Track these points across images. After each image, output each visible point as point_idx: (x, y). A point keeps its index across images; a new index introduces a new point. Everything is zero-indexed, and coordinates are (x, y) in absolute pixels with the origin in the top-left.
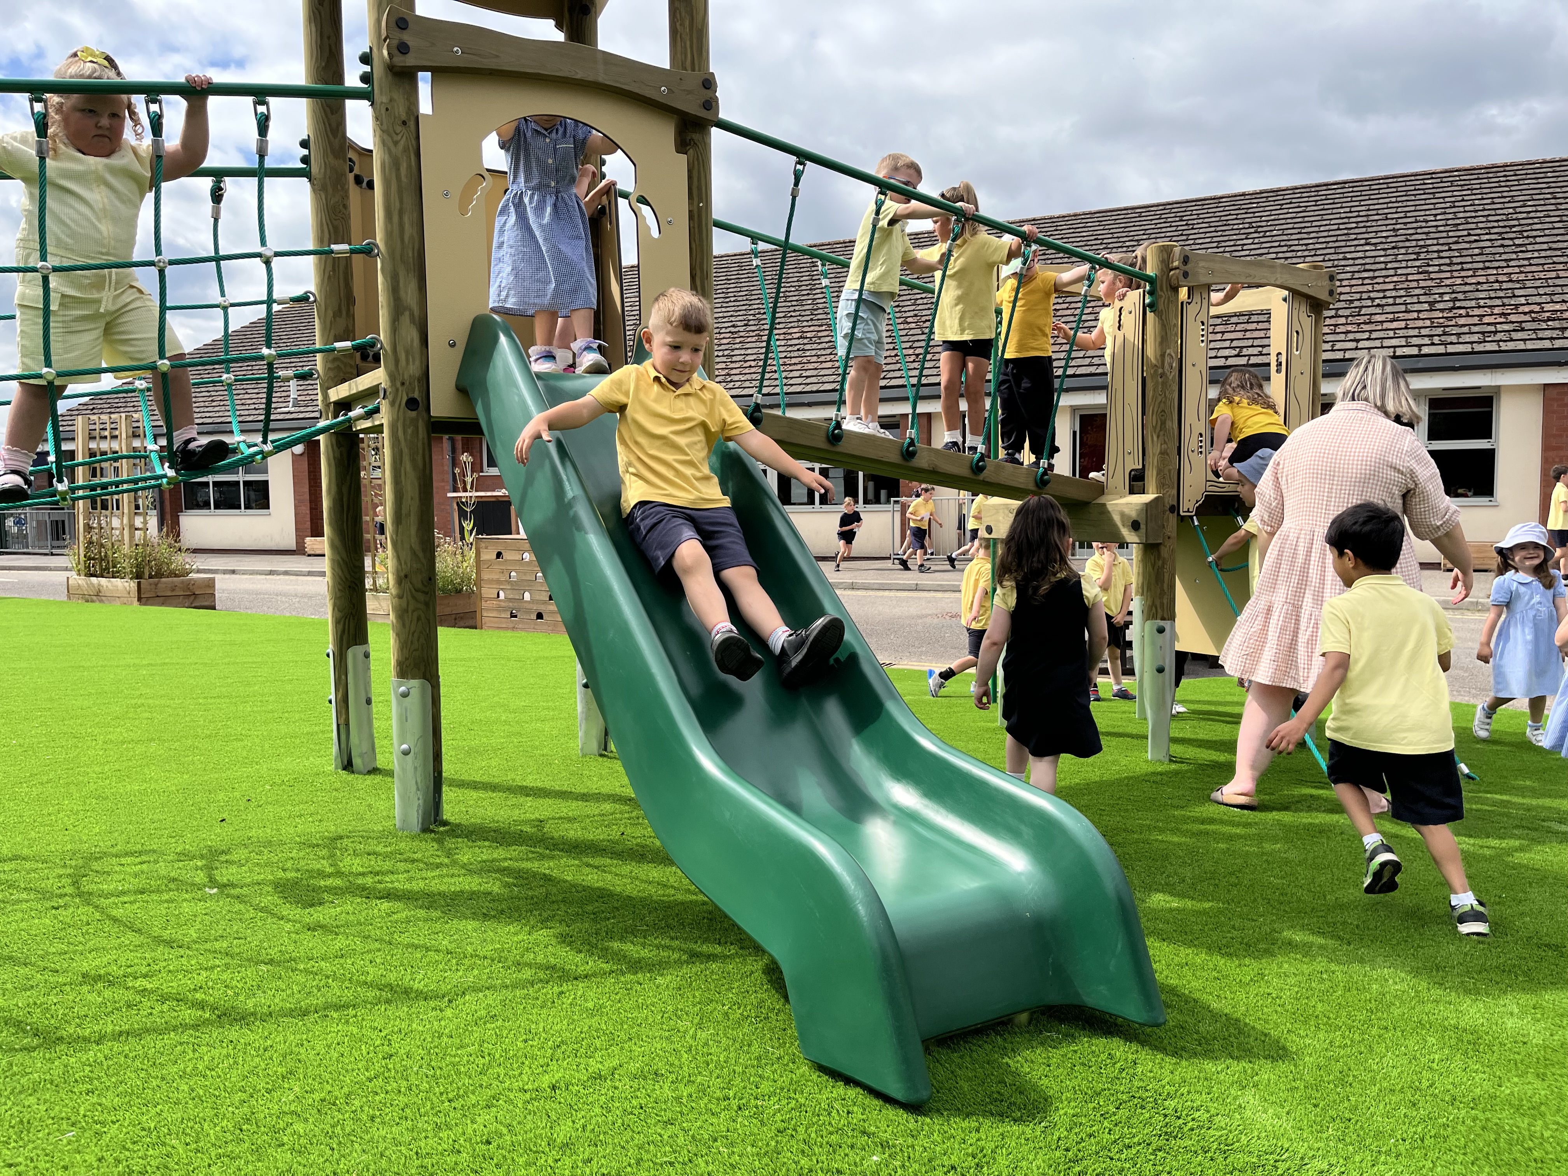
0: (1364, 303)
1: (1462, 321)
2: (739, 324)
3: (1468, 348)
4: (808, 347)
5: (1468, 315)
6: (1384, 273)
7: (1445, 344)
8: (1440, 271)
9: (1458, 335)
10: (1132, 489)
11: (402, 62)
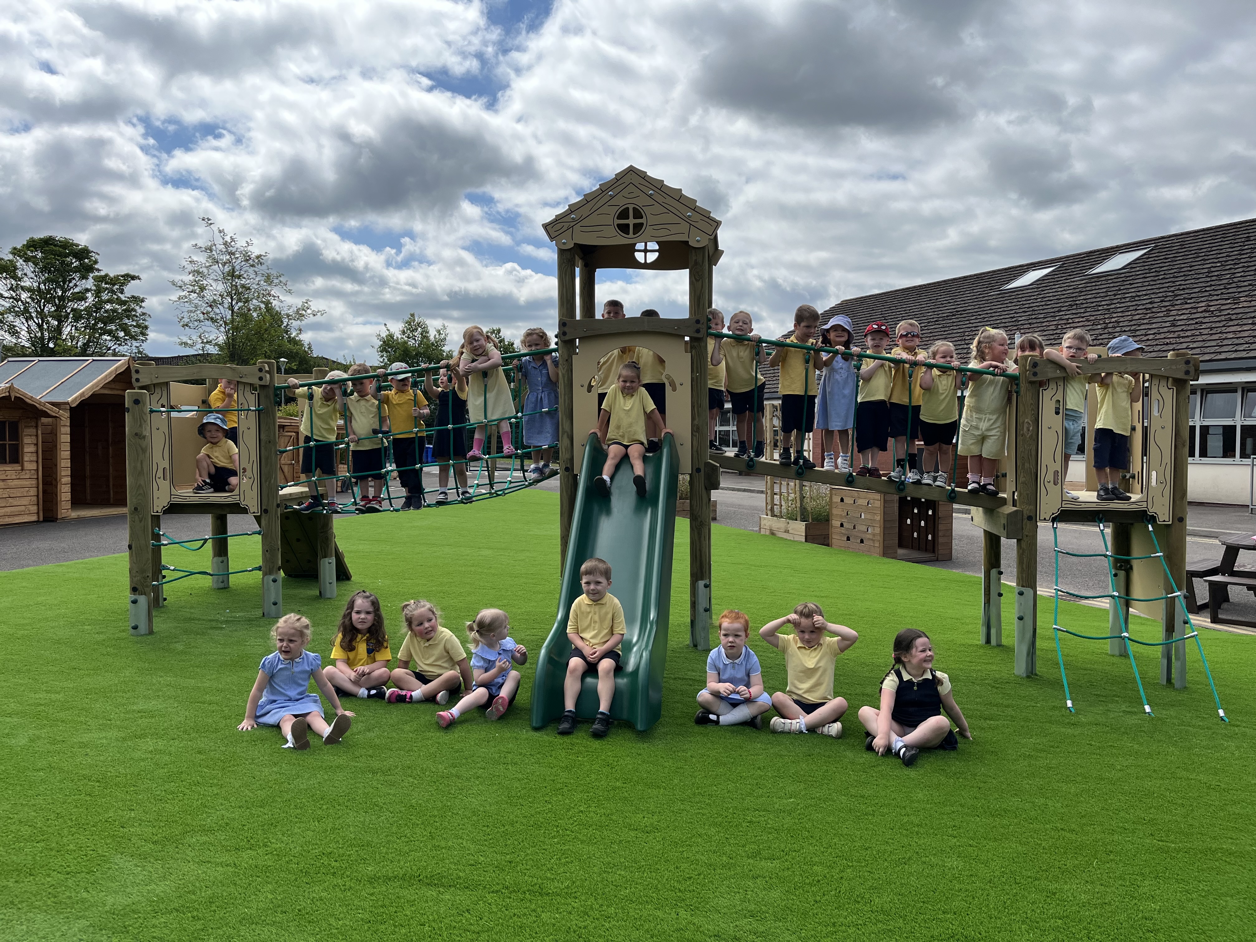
2: (1157, 300)
10: (1014, 504)
11: (565, 338)
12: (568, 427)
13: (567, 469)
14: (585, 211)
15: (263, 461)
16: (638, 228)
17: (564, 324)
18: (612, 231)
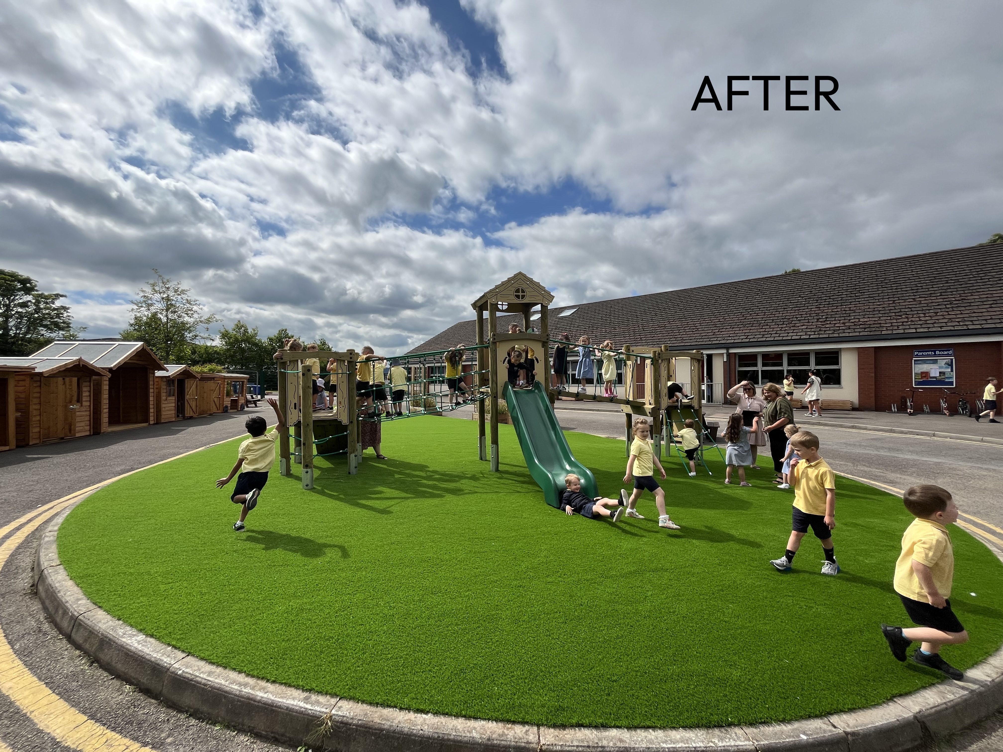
0: (794, 319)
1: (827, 326)
3: (827, 336)
5: (830, 323)
6: (803, 308)
7: (819, 334)
8: (824, 307)
9: (825, 331)
10: (650, 404)
11: (494, 341)
12: (495, 379)
13: (495, 397)
14: (502, 288)
15: (350, 398)
16: (523, 297)
17: (494, 335)
18: (513, 297)
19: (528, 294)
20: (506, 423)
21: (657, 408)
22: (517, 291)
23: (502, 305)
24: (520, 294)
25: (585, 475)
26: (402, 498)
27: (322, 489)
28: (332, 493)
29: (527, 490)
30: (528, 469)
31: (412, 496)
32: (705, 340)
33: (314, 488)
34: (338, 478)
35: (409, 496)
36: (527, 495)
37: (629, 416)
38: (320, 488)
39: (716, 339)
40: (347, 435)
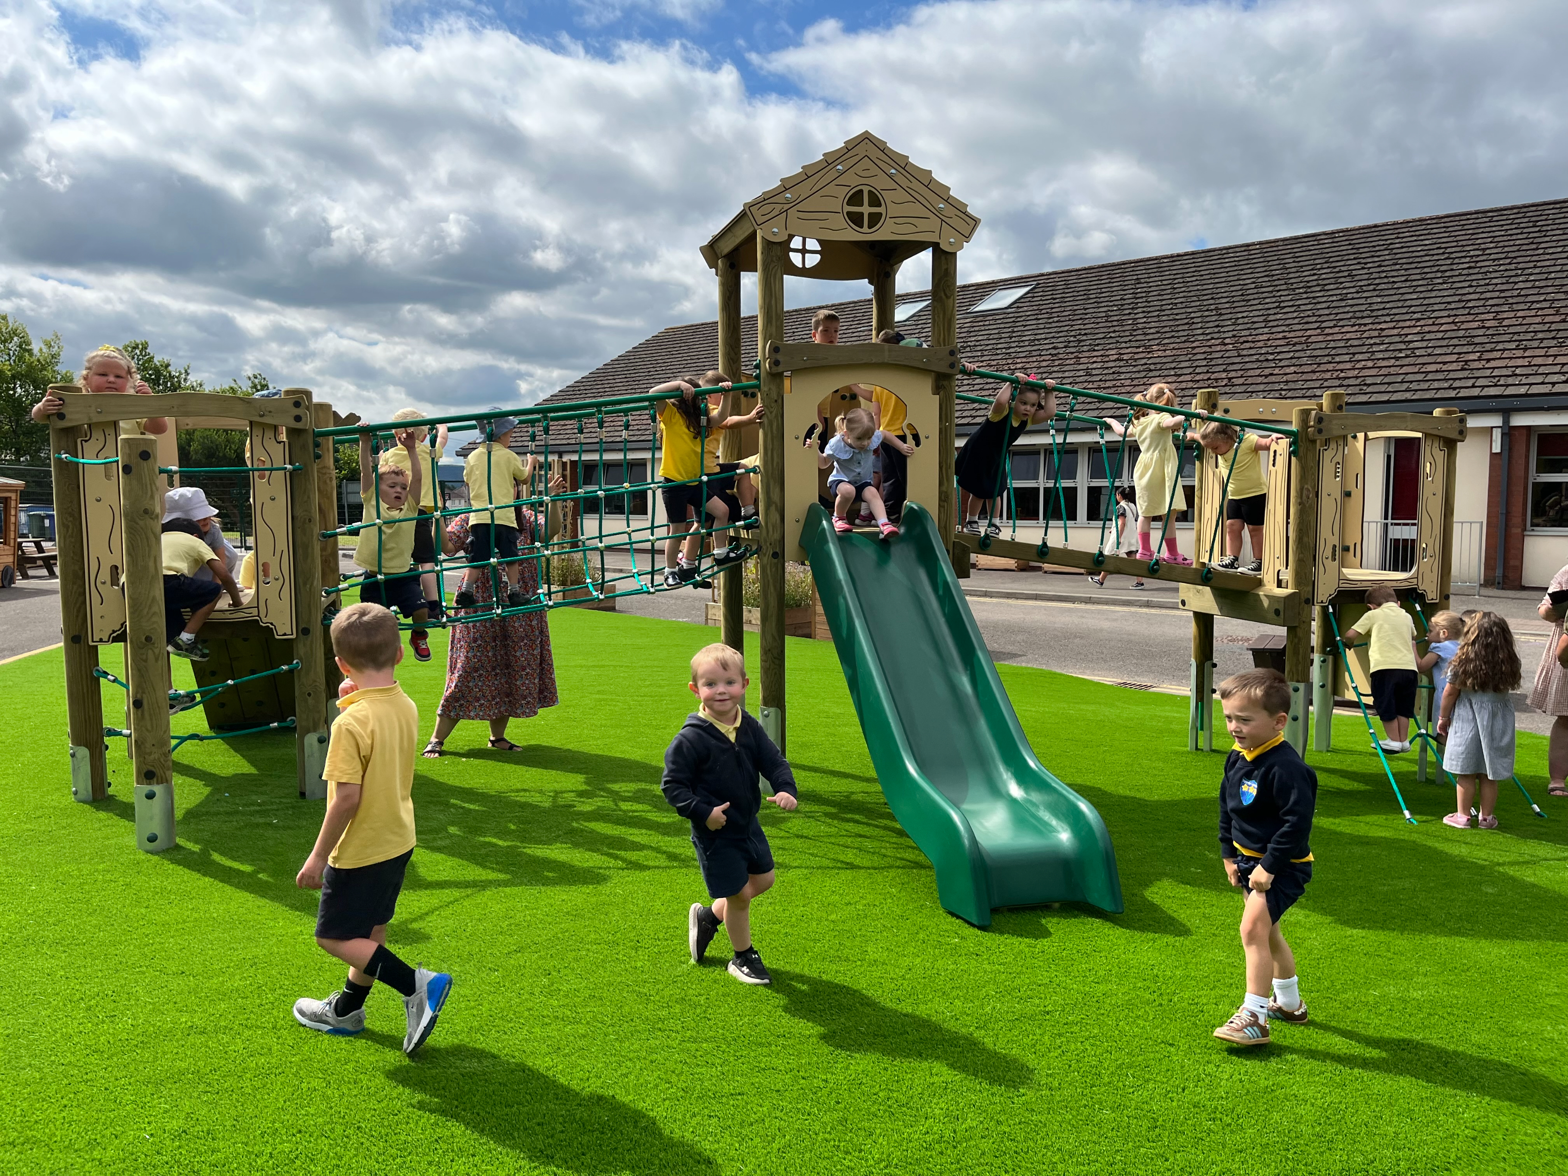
2: (1060, 345)
4: (1123, 370)
10: (1279, 585)
11: (776, 370)
12: (776, 497)
13: (775, 555)
14: (804, 189)
15: (300, 552)
16: (875, 219)
17: (775, 349)
18: (841, 221)
19: (893, 210)
20: (809, 636)
21: (1304, 596)
22: (856, 198)
23: (804, 251)
24: (866, 209)
25: (1074, 818)
26: (466, 885)
27: (205, 853)
28: (236, 865)
29: (877, 861)
30: (878, 787)
31: (502, 876)
32: (1436, 385)
33: (178, 847)
34: (263, 813)
35: (492, 876)
36: (880, 878)
37: (1204, 622)
38: (196, 848)
39: (1470, 383)
40: (291, 671)
